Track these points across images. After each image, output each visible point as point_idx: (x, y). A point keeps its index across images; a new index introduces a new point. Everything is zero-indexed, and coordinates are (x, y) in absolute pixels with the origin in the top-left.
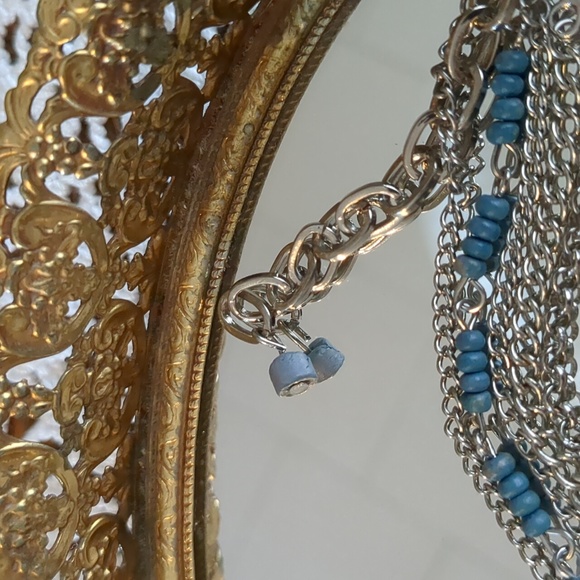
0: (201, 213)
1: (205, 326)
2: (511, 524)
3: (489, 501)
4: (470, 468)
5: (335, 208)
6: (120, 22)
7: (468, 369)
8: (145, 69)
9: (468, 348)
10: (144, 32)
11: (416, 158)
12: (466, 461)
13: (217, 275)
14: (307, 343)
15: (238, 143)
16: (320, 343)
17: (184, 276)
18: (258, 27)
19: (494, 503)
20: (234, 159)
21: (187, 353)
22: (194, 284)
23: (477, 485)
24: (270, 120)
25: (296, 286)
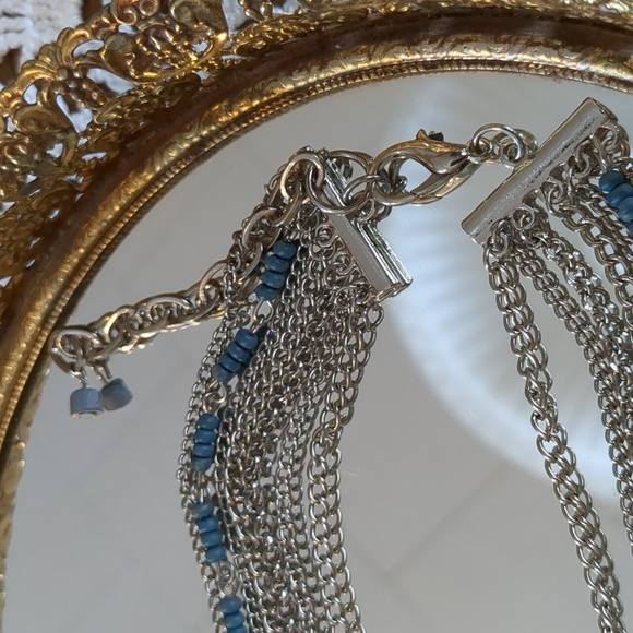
0: (56, 269)
1: (37, 348)
2: (201, 550)
3: (191, 530)
4: (186, 504)
5: (147, 300)
6: (20, 148)
7: (200, 440)
8: (31, 178)
9: (204, 426)
10: (36, 157)
11: (207, 287)
12: (185, 500)
13: (55, 314)
14: (109, 381)
15: (94, 232)
16: (117, 383)
17: (31, 308)
18: (131, 154)
19: (194, 532)
20: (88, 241)
21: (19, 363)
22: (37, 317)
23: (187, 517)
24: (122, 221)
25: (106, 344)
